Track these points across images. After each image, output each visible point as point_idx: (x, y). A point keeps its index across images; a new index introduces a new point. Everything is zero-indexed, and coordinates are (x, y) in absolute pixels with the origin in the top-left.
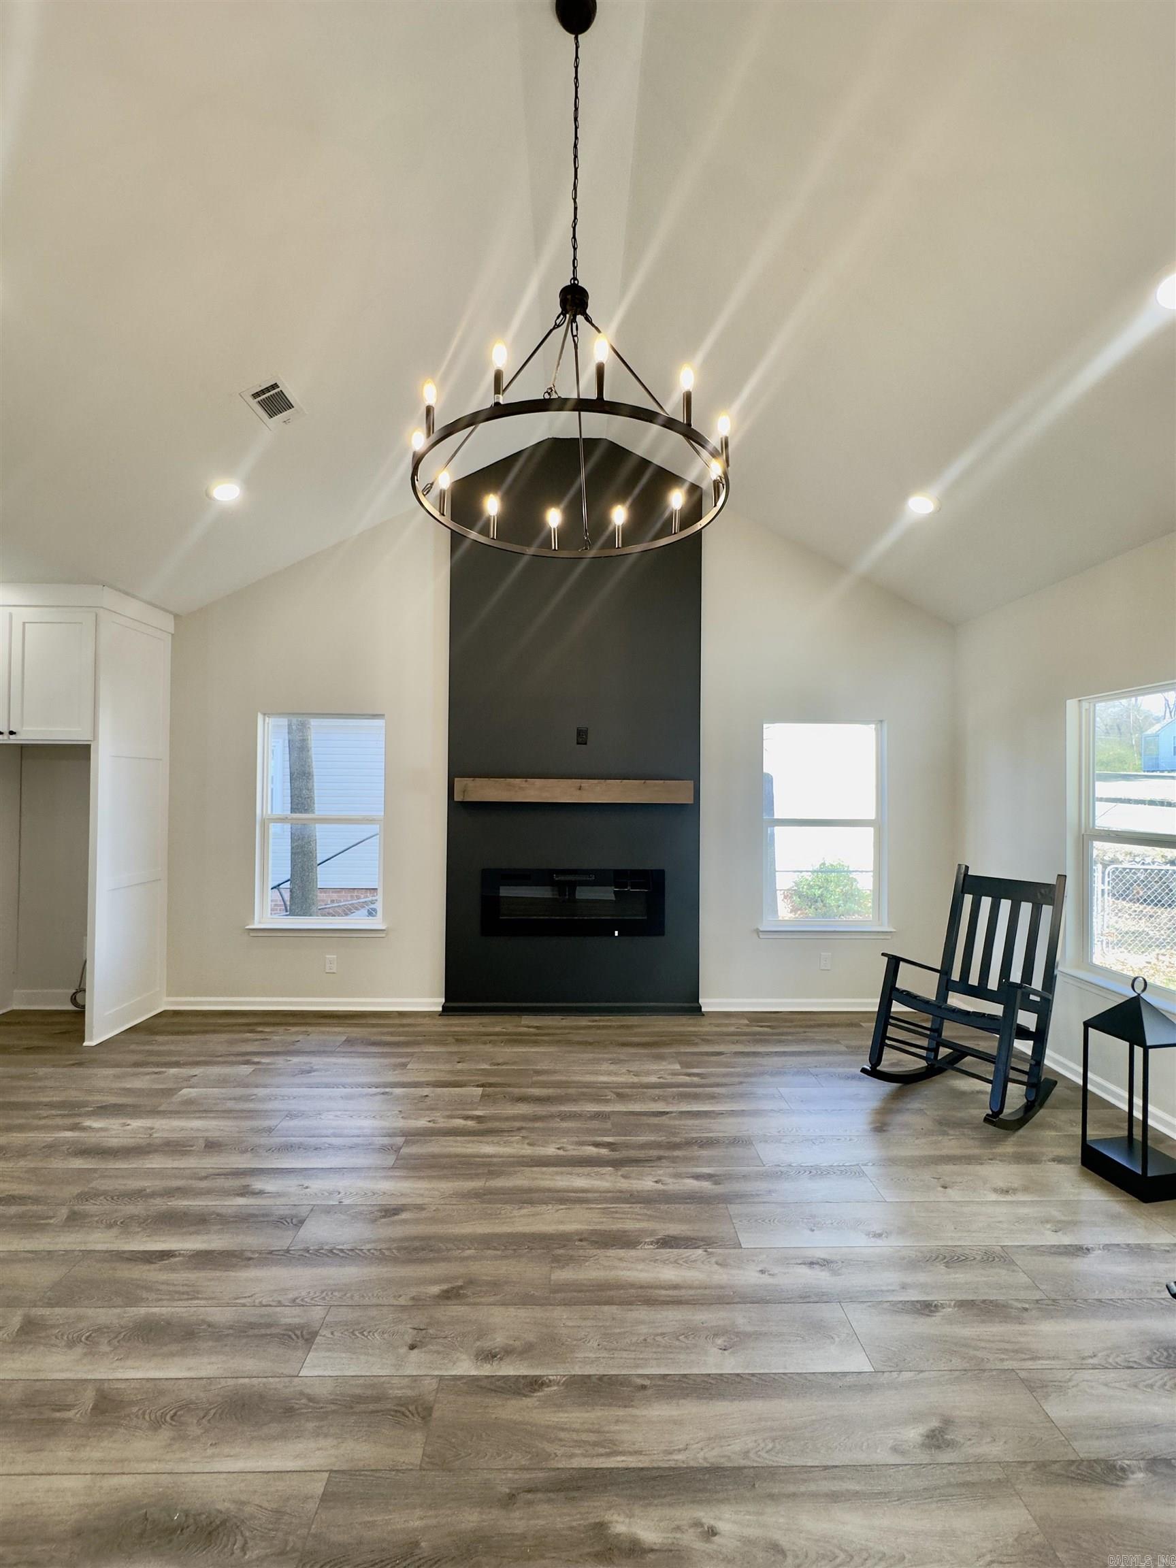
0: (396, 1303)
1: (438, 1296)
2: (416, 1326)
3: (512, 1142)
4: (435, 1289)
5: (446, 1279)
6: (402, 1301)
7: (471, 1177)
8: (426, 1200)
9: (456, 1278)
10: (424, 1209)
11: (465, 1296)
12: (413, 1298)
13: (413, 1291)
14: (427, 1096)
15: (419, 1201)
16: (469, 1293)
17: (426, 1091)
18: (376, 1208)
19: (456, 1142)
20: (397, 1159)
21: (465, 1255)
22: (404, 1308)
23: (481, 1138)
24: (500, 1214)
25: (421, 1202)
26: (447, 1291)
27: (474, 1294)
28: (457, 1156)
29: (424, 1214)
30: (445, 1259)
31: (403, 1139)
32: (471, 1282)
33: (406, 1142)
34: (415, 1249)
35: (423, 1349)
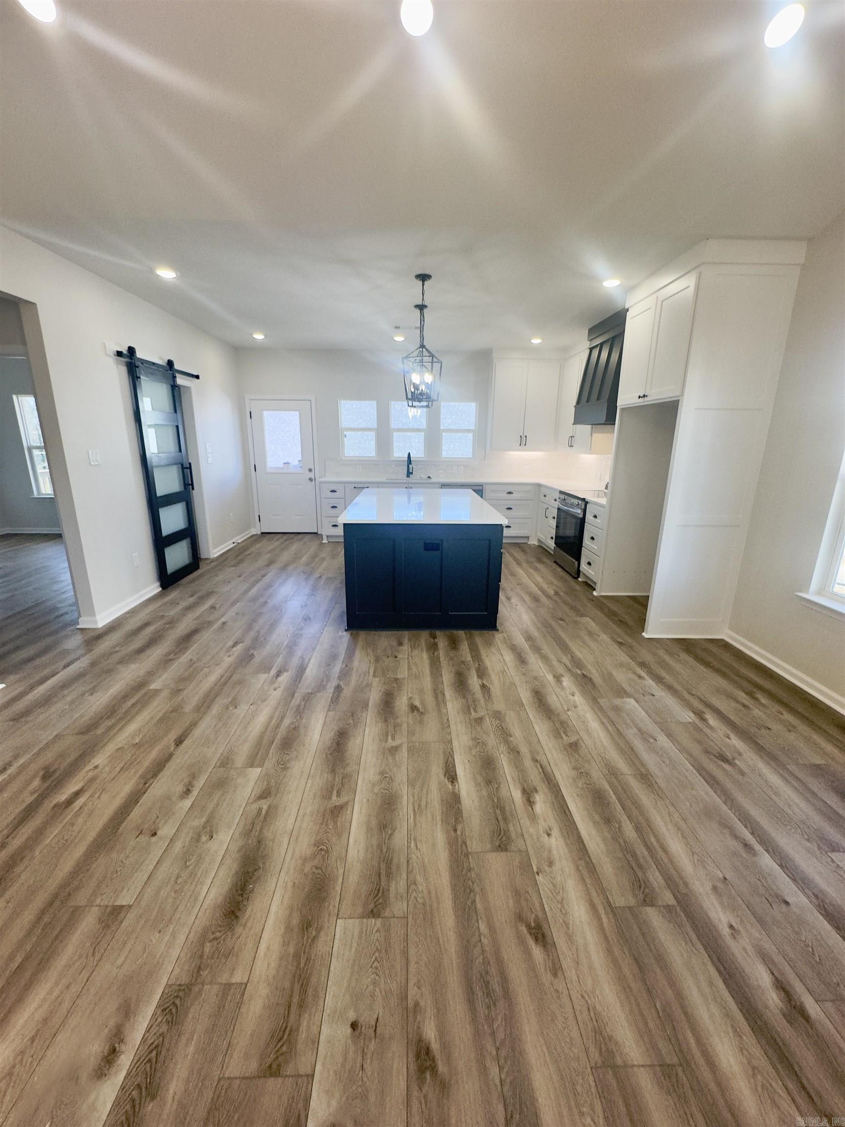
0: (411, 984)
1: (420, 1040)
2: (380, 1019)
3: (775, 1104)
4: (430, 1033)
5: (446, 1046)
6: (412, 992)
7: (643, 1032)
8: (571, 974)
9: (449, 1058)
10: (555, 975)
11: (421, 1081)
12: (417, 1005)
13: (427, 1003)
14: (787, 903)
15: (567, 963)
16: (425, 1089)
17: (798, 898)
18: (540, 915)
19: (711, 984)
20: (630, 908)
21: (488, 1064)
22: (404, 996)
23: (746, 1029)
24: (582, 1114)
25: (565, 966)
26: (428, 1051)
27: (425, 1097)
28: (679, 995)
29: (546, 978)
30: (478, 1035)
31: (672, 901)
32: (444, 1087)
33: (669, 908)
34: (487, 984)
35: (349, 1041)
